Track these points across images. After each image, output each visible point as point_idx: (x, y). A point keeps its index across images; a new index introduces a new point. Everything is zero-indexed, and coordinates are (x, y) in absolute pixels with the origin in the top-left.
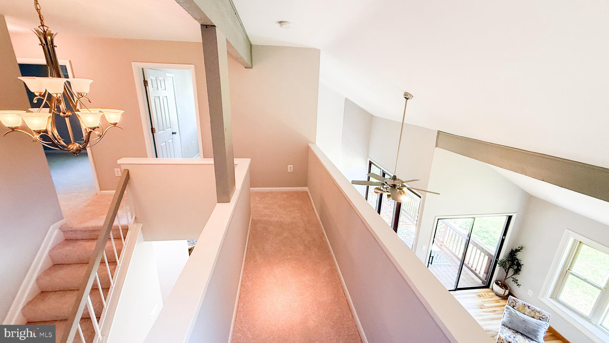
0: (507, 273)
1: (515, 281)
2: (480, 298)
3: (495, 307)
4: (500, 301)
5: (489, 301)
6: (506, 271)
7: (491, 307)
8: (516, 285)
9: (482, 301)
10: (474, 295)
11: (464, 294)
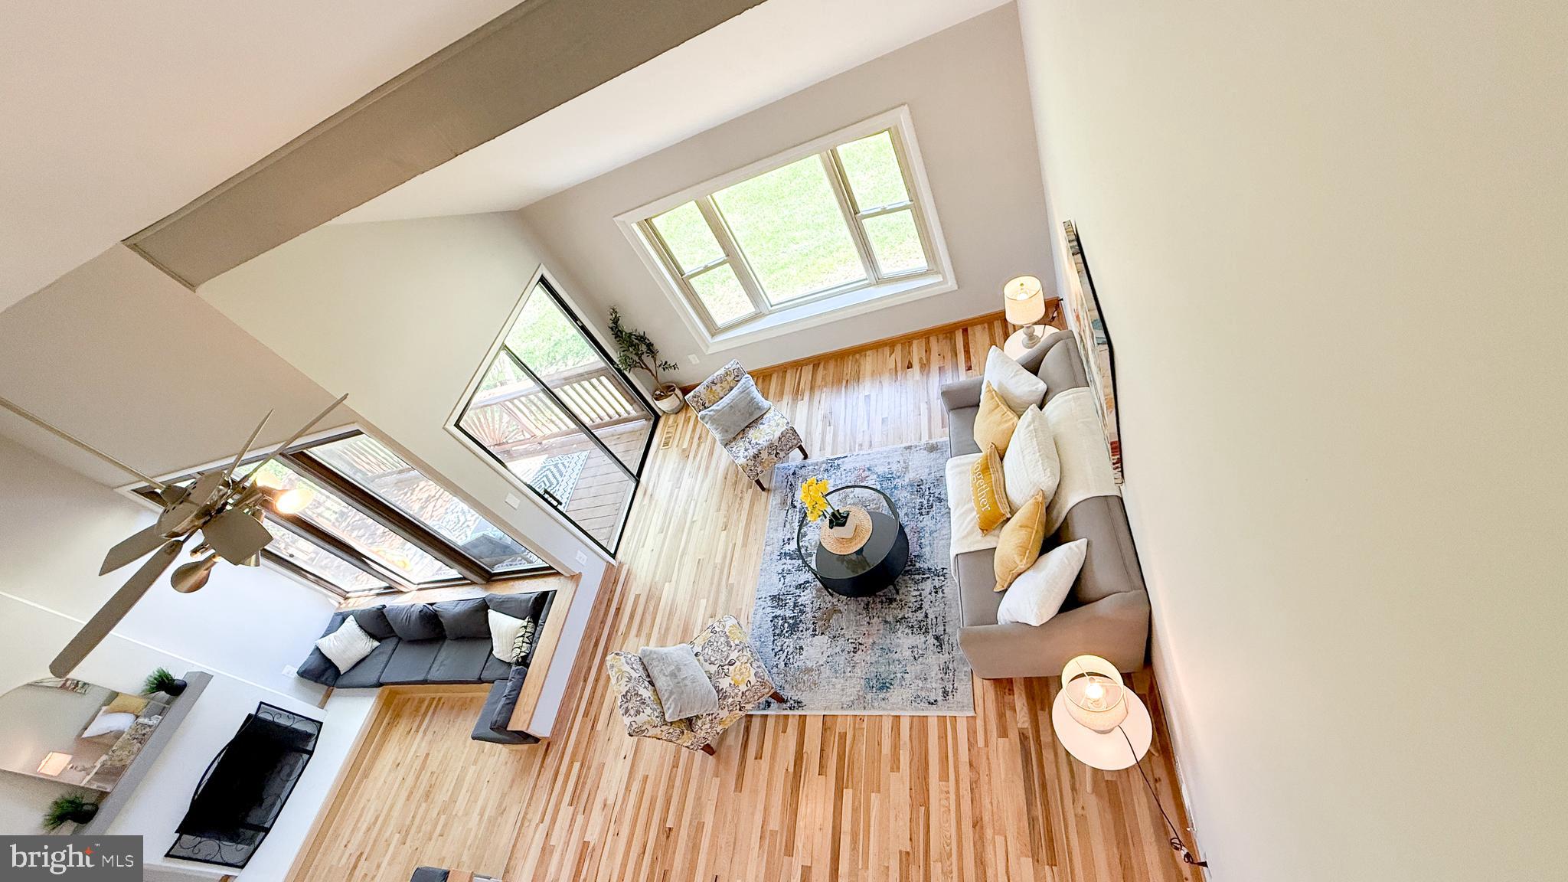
0: (647, 368)
1: (666, 366)
2: (670, 444)
3: (694, 430)
4: (688, 415)
5: (681, 434)
6: (642, 367)
7: (692, 438)
8: (672, 370)
9: (677, 446)
10: (661, 452)
11: (651, 471)
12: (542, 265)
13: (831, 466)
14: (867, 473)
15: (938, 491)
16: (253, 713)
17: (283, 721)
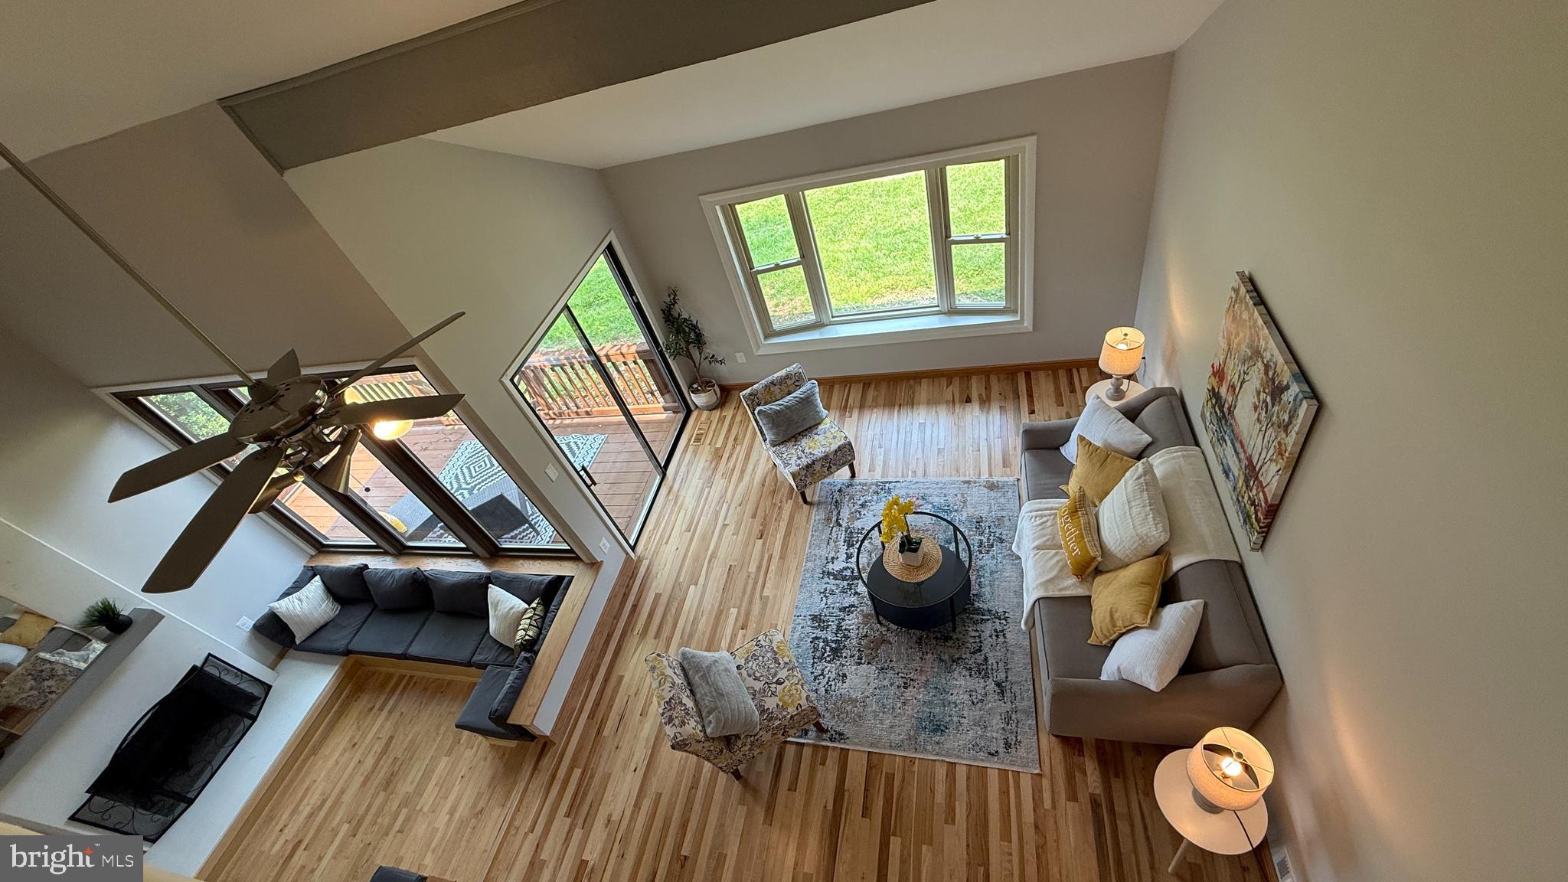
0: (692, 358)
1: (713, 359)
2: (702, 441)
3: (729, 430)
4: (723, 414)
5: (714, 432)
6: (686, 357)
7: (727, 438)
8: (718, 365)
9: (710, 444)
10: (691, 449)
11: (679, 465)
12: (612, 232)
13: (882, 489)
14: (920, 502)
15: (999, 531)
16: (199, 664)
17: (228, 678)
